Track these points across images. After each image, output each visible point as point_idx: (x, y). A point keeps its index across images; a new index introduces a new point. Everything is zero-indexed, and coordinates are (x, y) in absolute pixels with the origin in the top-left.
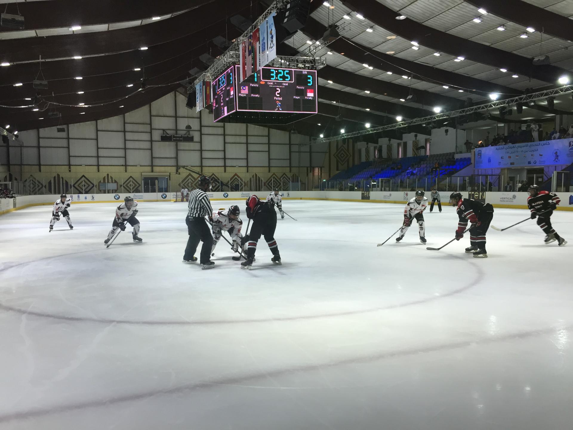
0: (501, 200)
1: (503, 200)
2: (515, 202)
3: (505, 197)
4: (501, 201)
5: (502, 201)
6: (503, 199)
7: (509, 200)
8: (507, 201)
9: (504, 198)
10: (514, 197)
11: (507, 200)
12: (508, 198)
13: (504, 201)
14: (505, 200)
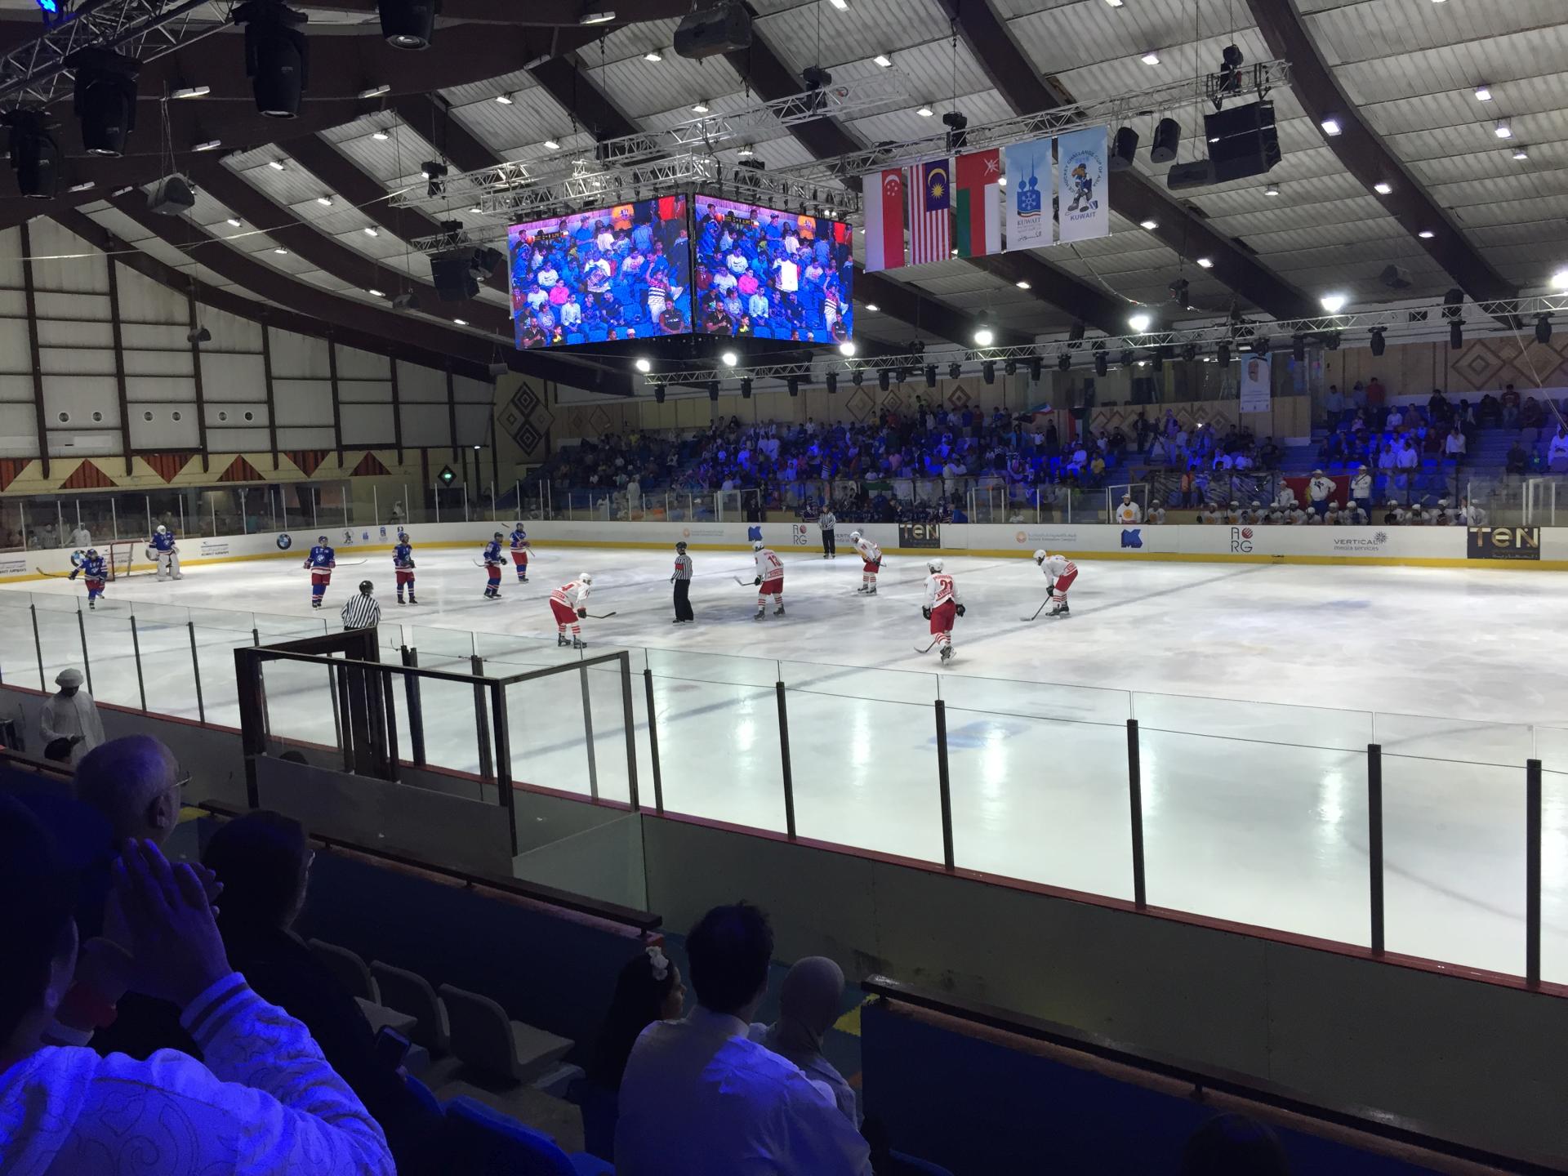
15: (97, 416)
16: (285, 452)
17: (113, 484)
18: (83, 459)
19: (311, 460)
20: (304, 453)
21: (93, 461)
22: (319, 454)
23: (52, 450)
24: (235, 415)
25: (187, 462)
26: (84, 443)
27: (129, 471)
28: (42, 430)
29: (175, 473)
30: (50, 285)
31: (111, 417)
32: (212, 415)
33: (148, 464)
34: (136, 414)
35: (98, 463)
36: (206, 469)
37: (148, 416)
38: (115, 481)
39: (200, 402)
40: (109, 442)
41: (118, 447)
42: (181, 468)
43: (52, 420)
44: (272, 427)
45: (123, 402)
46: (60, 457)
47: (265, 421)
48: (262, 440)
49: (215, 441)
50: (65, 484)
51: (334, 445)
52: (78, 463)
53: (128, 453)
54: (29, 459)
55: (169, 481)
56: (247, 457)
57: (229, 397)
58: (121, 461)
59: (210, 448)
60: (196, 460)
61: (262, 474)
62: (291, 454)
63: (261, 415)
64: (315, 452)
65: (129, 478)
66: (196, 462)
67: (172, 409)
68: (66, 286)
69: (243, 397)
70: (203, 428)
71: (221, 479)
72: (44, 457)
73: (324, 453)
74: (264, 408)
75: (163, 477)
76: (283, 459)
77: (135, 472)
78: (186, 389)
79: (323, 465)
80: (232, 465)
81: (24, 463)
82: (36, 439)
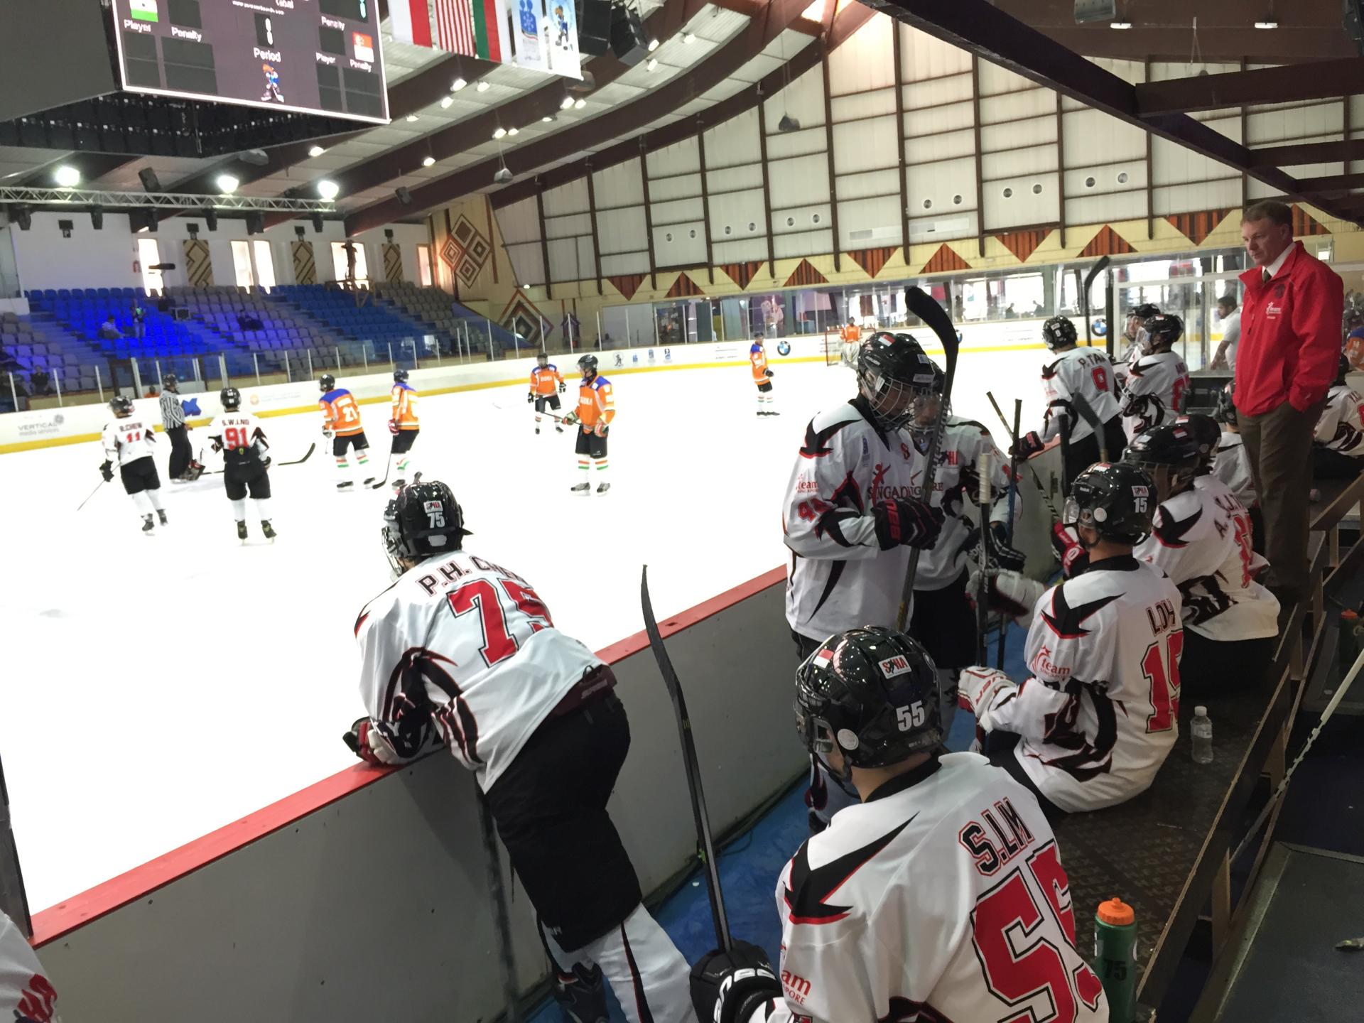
0: (24, 430)
1: (27, 431)
2: (64, 431)
3: (32, 423)
4: (21, 434)
5: (26, 434)
6: (26, 429)
7: (47, 428)
8: (41, 432)
9: (32, 426)
10: (59, 419)
11: (40, 429)
12: (42, 425)
13: (31, 433)
14: (36, 429)
15: (958, 200)
16: (1168, 217)
17: (967, 266)
18: (942, 244)
19: (1202, 221)
20: (1193, 215)
21: (950, 245)
22: (1215, 216)
23: (914, 237)
24: (1106, 180)
25: (1044, 238)
26: (944, 228)
27: (982, 253)
28: (906, 219)
29: (1031, 252)
30: (920, 75)
31: (970, 201)
32: (1077, 183)
33: (1003, 242)
34: (994, 193)
35: (954, 246)
36: (1063, 244)
37: (1008, 193)
38: (971, 263)
39: (1062, 170)
40: (968, 225)
41: (974, 230)
42: (1037, 245)
43: (916, 207)
44: (1151, 188)
45: (981, 181)
46: (923, 243)
47: (1144, 182)
48: (1139, 205)
49: (1079, 211)
50: (924, 268)
51: (1240, 202)
52: (936, 247)
53: (984, 233)
54: (895, 248)
55: (1023, 260)
56: (1115, 227)
57: (1100, 160)
58: (975, 243)
59: (1071, 219)
60: (1054, 236)
61: (1133, 245)
62: (1175, 219)
63: (1138, 175)
64: (1209, 213)
65: (983, 259)
66: (1053, 238)
67: (1034, 182)
68: (934, 73)
69: (1117, 158)
70: (1063, 198)
71: (1082, 255)
72: (907, 244)
73: (1221, 213)
74: (1143, 166)
75: (1017, 256)
76: (1163, 227)
77: (989, 252)
78: (1049, 158)
79: (1218, 229)
80: (1096, 238)
81: (892, 250)
82: (900, 228)
